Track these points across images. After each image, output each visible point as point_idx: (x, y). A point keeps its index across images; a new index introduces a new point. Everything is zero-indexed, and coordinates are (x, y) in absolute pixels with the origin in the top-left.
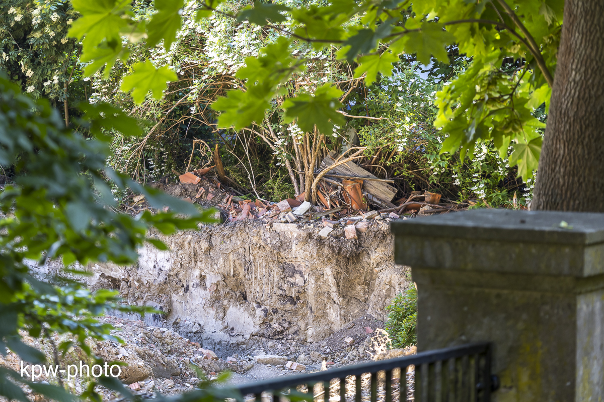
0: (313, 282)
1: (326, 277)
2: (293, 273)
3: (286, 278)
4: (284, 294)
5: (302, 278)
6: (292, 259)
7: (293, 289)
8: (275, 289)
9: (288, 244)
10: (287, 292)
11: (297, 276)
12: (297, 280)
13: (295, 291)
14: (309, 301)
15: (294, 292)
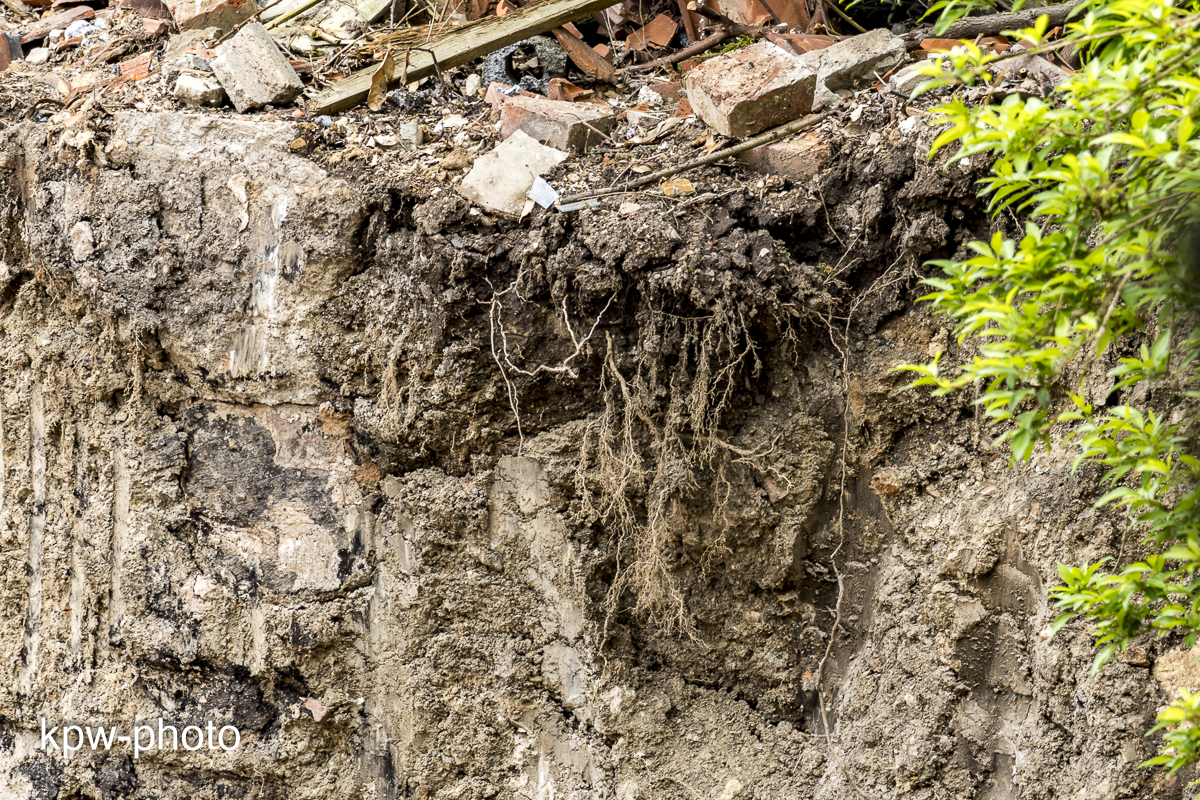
0: (409, 560)
1: (504, 526)
2: (261, 494)
3: (207, 530)
4: (185, 651)
5: (323, 532)
6: (256, 389)
7: (257, 617)
8: (120, 610)
9: (224, 271)
10: (210, 640)
11: (291, 513)
12: (287, 546)
13: (270, 629)
14: (376, 711)
15: (260, 638)
